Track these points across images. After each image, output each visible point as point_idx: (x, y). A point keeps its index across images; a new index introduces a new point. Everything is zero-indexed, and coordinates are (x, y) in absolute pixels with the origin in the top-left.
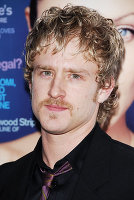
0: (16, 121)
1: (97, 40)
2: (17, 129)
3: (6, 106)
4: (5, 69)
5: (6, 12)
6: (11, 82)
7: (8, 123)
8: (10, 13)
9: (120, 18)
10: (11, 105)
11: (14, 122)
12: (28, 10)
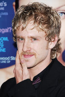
0: (9, 57)
1: (43, 20)
2: (9, 62)
3: (4, 50)
4: (3, 32)
5: (3, 5)
6: (6, 39)
7: (5, 59)
8: (6, 5)
9: (59, 7)
10: (6, 50)
11: (8, 58)
12: (14, 3)
